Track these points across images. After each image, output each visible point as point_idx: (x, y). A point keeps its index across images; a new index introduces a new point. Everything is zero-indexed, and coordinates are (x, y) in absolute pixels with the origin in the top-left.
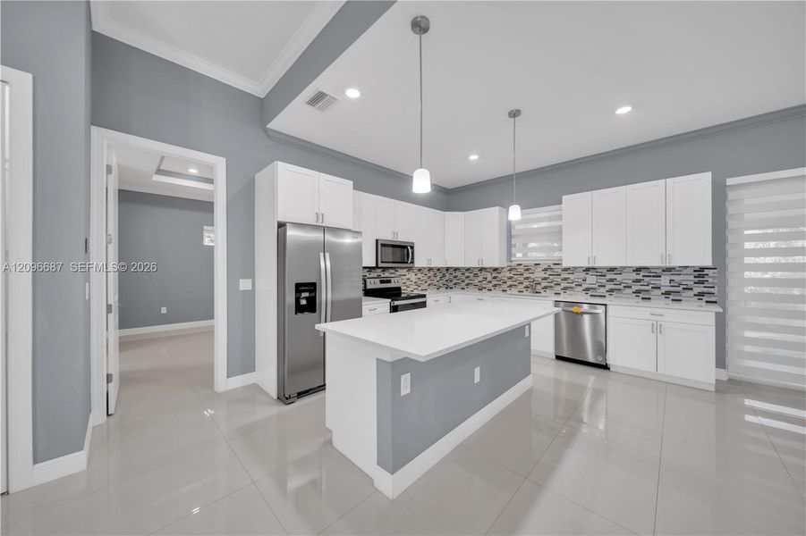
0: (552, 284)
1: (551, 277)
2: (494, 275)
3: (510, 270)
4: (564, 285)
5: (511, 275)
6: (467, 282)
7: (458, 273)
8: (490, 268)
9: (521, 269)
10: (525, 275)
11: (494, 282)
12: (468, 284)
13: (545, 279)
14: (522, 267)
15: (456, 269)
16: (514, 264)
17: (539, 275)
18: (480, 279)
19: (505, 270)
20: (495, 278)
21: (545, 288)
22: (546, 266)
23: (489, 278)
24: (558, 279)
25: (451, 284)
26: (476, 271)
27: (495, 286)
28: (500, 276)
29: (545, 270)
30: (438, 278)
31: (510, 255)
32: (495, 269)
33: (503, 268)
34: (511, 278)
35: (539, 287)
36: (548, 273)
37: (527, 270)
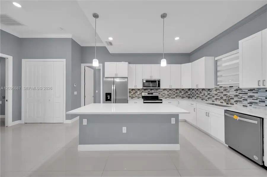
0: (241, 100)
1: (241, 95)
2: (209, 92)
3: (216, 90)
4: (250, 100)
5: (217, 93)
6: (197, 95)
7: (194, 91)
8: (207, 89)
9: (222, 90)
10: (224, 93)
11: (209, 96)
12: (197, 97)
13: (237, 96)
14: (222, 88)
15: (193, 89)
16: (218, 87)
17: (232, 93)
18: (202, 94)
19: (214, 90)
20: (209, 94)
21: (236, 101)
22: (237, 88)
23: (206, 94)
24: (246, 97)
25: (191, 96)
26: (201, 90)
27: (209, 98)
28: (211, 93)
29: (237, 90)
30: (183, 93)
31: (216, 81)
32: (209, 90)
33: (212, 89)
34: (216, 94)
35: (232, 101)
36: (239, 92)
37: (225, 90)
